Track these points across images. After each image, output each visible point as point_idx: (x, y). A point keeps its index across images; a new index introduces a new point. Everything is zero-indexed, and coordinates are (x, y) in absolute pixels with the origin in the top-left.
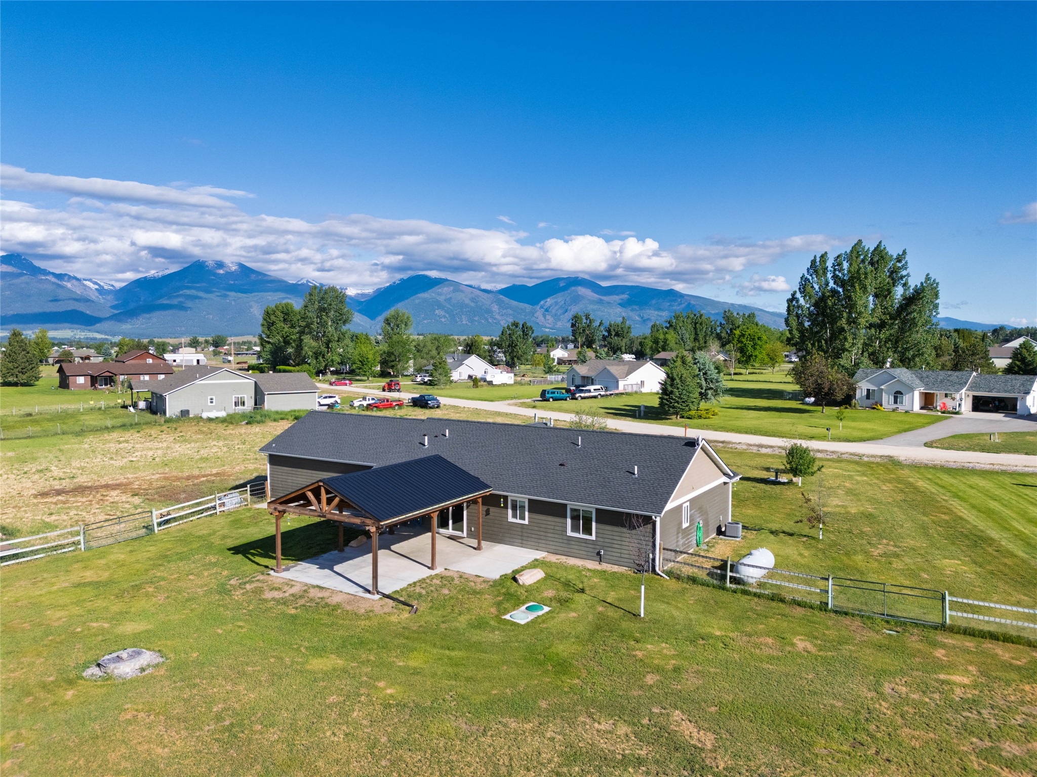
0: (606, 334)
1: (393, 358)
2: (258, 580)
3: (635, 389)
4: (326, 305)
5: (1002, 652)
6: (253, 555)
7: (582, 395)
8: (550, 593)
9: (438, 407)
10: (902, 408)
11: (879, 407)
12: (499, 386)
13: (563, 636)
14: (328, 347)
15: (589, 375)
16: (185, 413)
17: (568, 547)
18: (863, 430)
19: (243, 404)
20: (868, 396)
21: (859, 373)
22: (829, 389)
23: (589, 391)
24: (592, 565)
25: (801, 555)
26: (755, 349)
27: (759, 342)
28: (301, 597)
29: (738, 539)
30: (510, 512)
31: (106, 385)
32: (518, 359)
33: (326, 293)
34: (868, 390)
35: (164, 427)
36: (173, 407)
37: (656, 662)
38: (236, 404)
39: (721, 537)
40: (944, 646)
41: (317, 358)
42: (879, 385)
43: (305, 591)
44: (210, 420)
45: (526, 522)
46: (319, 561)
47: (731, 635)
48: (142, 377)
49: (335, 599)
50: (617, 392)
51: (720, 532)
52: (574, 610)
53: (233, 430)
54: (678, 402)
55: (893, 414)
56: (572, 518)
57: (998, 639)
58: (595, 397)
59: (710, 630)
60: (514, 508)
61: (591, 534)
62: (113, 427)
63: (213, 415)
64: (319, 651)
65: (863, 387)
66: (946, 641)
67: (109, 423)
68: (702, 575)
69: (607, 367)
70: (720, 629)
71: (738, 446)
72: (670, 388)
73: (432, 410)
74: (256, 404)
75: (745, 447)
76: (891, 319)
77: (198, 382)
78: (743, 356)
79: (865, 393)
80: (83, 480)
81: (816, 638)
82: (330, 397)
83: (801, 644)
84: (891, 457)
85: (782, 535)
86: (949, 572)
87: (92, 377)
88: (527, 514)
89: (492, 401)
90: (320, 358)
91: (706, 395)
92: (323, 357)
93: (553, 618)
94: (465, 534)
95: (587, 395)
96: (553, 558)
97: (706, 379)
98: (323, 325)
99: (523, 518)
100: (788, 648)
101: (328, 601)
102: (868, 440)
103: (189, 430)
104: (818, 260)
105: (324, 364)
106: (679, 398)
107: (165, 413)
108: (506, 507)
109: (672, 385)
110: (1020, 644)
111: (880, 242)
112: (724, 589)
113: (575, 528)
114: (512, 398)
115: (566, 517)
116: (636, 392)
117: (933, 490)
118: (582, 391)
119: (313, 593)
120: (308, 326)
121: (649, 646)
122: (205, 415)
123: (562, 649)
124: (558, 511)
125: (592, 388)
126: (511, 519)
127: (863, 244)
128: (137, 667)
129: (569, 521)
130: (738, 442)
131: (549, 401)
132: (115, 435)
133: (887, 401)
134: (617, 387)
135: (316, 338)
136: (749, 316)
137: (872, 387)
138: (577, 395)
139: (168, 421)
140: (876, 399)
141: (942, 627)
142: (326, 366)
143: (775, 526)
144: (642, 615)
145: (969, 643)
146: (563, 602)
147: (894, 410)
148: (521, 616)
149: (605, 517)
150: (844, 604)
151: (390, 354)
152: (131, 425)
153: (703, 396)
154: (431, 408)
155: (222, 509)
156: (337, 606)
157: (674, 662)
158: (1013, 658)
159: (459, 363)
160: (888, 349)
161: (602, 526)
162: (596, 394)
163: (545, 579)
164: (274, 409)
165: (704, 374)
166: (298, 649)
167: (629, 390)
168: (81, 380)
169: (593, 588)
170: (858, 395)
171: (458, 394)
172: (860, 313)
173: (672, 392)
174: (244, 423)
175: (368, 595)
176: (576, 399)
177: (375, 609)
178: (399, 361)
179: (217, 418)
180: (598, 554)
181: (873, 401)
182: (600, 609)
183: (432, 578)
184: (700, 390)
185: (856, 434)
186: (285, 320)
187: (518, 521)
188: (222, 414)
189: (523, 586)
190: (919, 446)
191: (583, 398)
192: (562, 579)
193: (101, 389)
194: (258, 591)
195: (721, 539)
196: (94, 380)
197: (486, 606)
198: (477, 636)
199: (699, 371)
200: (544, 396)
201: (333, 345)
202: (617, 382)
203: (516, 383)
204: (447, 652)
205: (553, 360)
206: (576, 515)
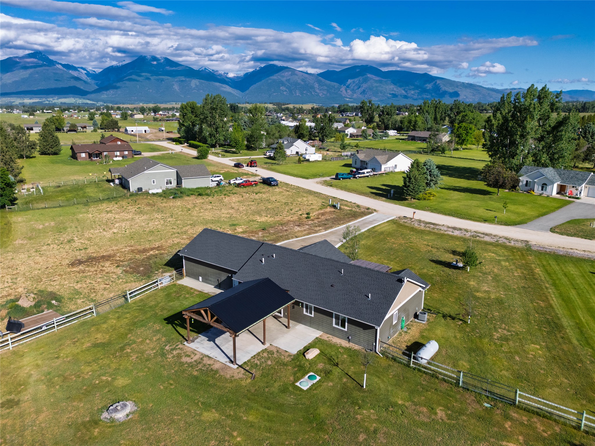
1: (253, 139)
2: (179, 348)
3: (391, 170)
4: (215, 106)
5: (539, 425)
6: (176, 325)
7: (360, 176)
8: (320, 366)
9: (277, 185)
10: (545, 194)
11: (532, 192)
12: (313, 161)
13: (324, 401)
14: (216, 131)
15: (365, 160)
16: (140, 189)
17: (333, 332)
18: (518, 213)
19: (171, 183)
20: (527, 185)
21: (524, 169)
22: (503, 183)
23: (364, 173)
24: (344, 343)
25: (455, 337)
26: (467, 135)
27: (470, 131)
28: (200, 363)
29: (424, 322)
30: (305, 309)
31: (97, 157)
32: (326, 136)
33: (214, 98)
34: (527, 181)
35: (129, 200)
36: (133, 188)
37: (366, 424)
38: (167, 183)
39: (416, 320)
40: (511, 419)
41: (211, 138)
42: (533, 180)
43: (201, 359)
44: (154, 194)
45: (313, 316)
46: (208, 334)
47: (407, 404)
48: (115, 153)
49: (216, 366)
50: (380, 173)
51: (416, 316)
52: (332, 381)
53: (166, 203)
54: (412, 192)
55: (539, 198)
56: (335, 318)
57: (540, 416)
58: (367, 176)
59: (396, 399)
60: (307, 308)
61: (345, 328)
62: (103, 200)
63: (155, 191)
64: (207, 406)
65: (523, 179)
66: (514, 415)
67: (101, 196)
68: (400, 355)
69: (376, 157)
70: (402, 399)
71: (442, 228)
72: (408, 184)
73: (274, 187)
74: (178, 184)
75: (445, 229)
77: (146, 172)
78: (460, 140)
79: (525, 183)
80: (92, 251)
81: (449, 409)
83: (440, 413)
84: (527, 242)
85: (448, 318)
86: (531, 356)
87: (89, 154)
88: (313, 312)
89: (307, 178)
90: (213, 138)
91: (430, 184)
92: (214, 136)
93: (321, 386)
95: (362, 175)
96: (326, 337)
97: (430, 175)
98: (213, 117)
99: (311, 313)
100: (433, 417)
101: (212, 367)
102: (519, 224)
103: (143, 202)
105: (215, 141)
106: (413, 189)
107: (129, 190)
108: (302, 306)
109: (409, 182)
110: (551, 420)
111: (546, 86)
112: (408, 366)
113: (337, 324)
114: (320, 176)
115: (332, 317)
116: (392, 172)
117: (543, 279)
118: (359, 173)
119: (206, 361)
120: (205, 119)
121: (364, 412)
122: (151, 192)
123: (322, 411)
124: (330, 315)
125: (365, 171)
126: (305, 313)
127: (535, 87)
129: (334, 320)
130: (442, 224)
131: (340, 179)
132: (104, 206)
133: (537, 190)
134: (381, 170)
135: (210, 126)
137: (529, 180)
138: (357, 176)
139: (132, 195)
140: (531, 187)
141: (513, 405)
142: (216, 142)
143: (446, 310)
144: (364, 387)
145: (525, 417)
146: (327, 373)
147: (541, 195)
148: (305, 384)
149: (351, 322)
151: (251, 136)
152: (112, 198)
153: (428, 184)
154: (274, 185)
155: (161, 285)
156: (217, 371)
157: (375, 425)
158: (543, 431)
159: (291, 144)
161: (350, 325)
163: (319, 355)
164: (187, 187)
165: (430, 172)
166: (197, 404)
167: (388, 170)
168: (83, 155)
169: (343, 362)
170: (520, 184)
171: (290, 171)
172: (528, 133)
173: (409, 186)
174: (171, 197)
175: (231, 365)
176: (356, 178)
177: (235, 375)
178: (257, 141)
179: (157, 193)
180: (348, 338)
181: (529, 187)
182: (345, 380)
183: (263, 351)
184: (426, 181)
185: (513, 217)
186: (192, 112)
187: (309, 314)
188: (160, 191)
189: (307, 360)
190: (546, 230)
191: (360, 177)
192: (328, 355)
193: (94, 160)
194: (179, 356)
195: (415, 322)
196: (90, 156)
197: (287, 376)
198: (282, 399)
199: (427, 170)
200: (337, 178)
201: (220, 130)
202: (381, 166)
203: (324, 159)
204: (267, 411)
205: (347, 135)
206: (337, 317)
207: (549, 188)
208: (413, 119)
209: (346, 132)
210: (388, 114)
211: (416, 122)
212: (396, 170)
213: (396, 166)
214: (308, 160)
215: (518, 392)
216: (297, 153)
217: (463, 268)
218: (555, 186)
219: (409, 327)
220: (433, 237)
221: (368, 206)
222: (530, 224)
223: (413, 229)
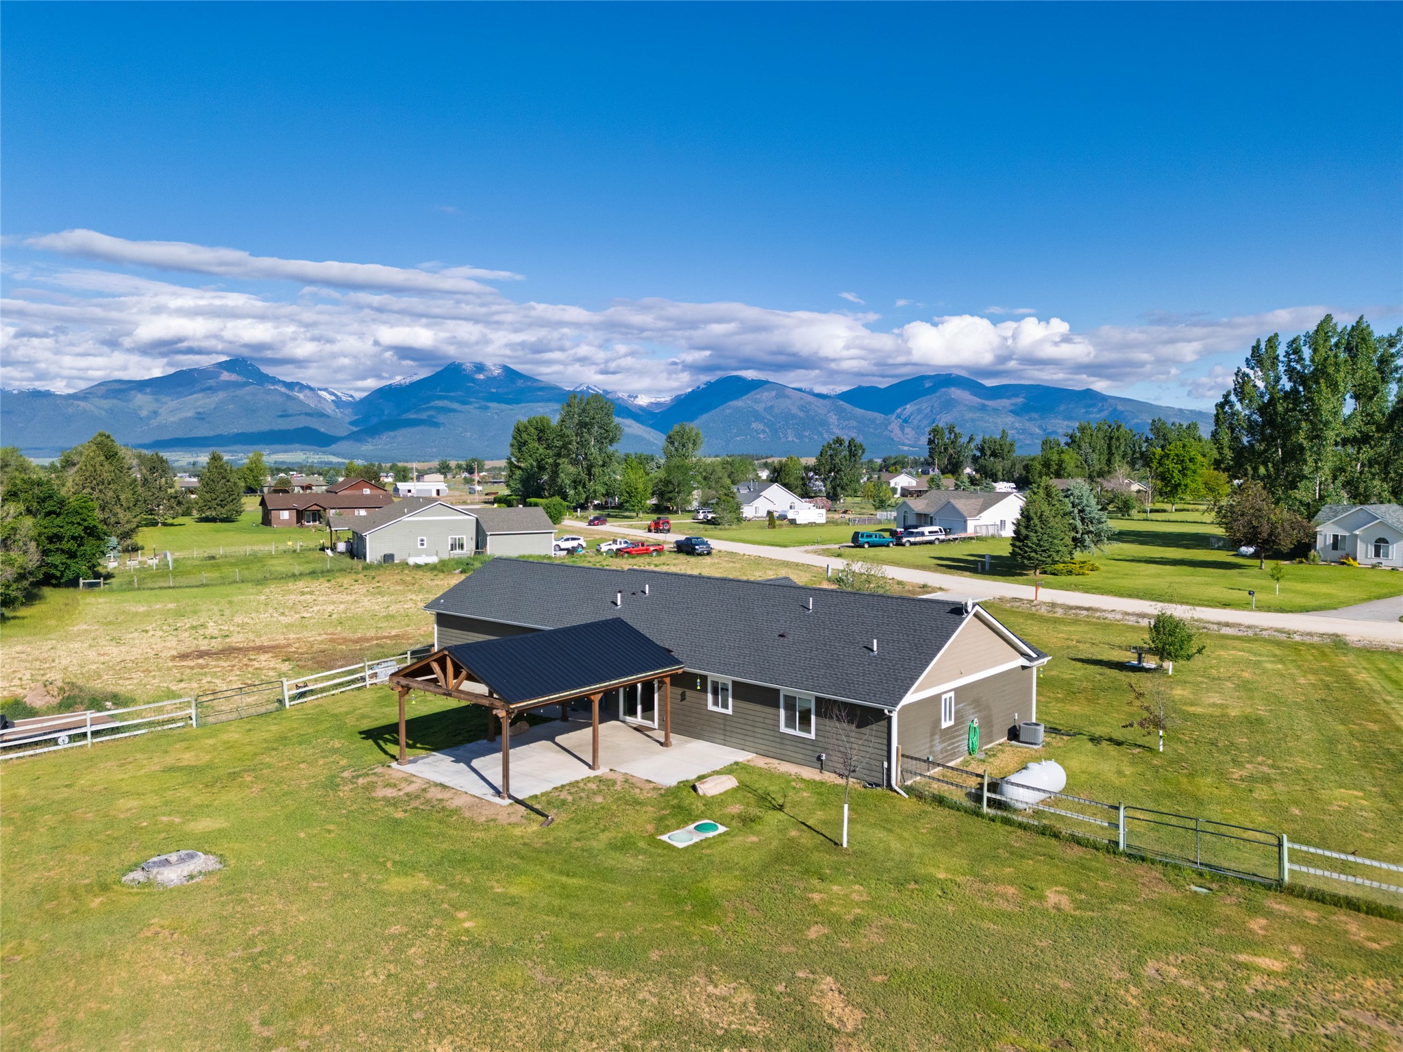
0: (978, 454)
1: (671, 487)
2: (375, 774)
3: (991, 531)
4: (588, 420)
5: (1355, 928)
6: (386, 741)
7: (912, 539)
8: (735, 809)
9: (709, 553)
10: (1386, 564)
11: (1352, 562)
12: (805, 526)
13: (726, 867)
14: (590, 474)
15: (926, 512)
16: (389, 558)
17: (781, 748)
18: (1313, 595)
19: (462, 547)
20: (1335, 546)
21: (1325, 511)
22: (1270, 535)
23: (922, 534)
24: (810, 774)
25: (1120, 773)
26: (1185, 475)
27: (1191, 465)
28: (417, 797)
29: (1035, 747)
30: (710, 697)
31: (314, 521)
32: (843, 488)
33: (588, 403)
34: (1335, 537)
35: (361, 576)
36: (373, 552)
37: (833, 909)
38: (453, 547)
39: (1013, 742)
40: (1269, 914)
41: (575, 488)
42: (1351, 531)
43: (424, 790)
44: (417, 567)
45: (730, 711)
46: (457, 752)
47: (959, 879)
48: (356, 512)
49: (458, 802)
50: (963, 535)
51: (1014, 734)
52: (757, 834)
53: (442, 580)
54: (1035, 551)
55: (1373, 572)
56: (786, 709)
57: (1358, 910)
58: (931, 542)
59: (932, 870)
60: (715, 693)
61: (809, 732)
62: (301, 574)
63: (421, 560)
64: (405, 868)
65: (1326, 532)
66: (1277, 907)
67: (297, 569)
68: (958, 796)
69: (952, 501)
70: (947, 870)
71: (1110, 616)
72: (1024, 532)
73: (700, 558)
74: (477, 547)
75: (1119, 617)
76: (1378, 430)
77: (405, 519)
78: (1166, 486)
79: (1330, 541)
80: (237, 640)
81: (1080, 891)
82: (573, 539)
83: (1054, 897)
84: (1337, 636)
85: (1104, 744)
86: (1336, 808)
87: (298, 511)
88: (730, 700)
89: (785, 546)
90: (580, 488)
91: (1082, 541)
92: (584, 486)
93: (725, 842)
94: (656, 725)
95: (918, 539)
96: (761, 762)
97: (1083, 520)
98: (583, 444)
99: (725, 706)
100: (1033, 903)
101: (445, 804)
102: (1314, 610)
103: (388, 580)
104: (1263, 346)
105: (584, 496)
106: (1038, 545)
107: (364, 559)
108: (704, 690)
109: (1027, 527)
110: (1391, 919)
111: (1361, 318)
112: (977, 814)
113: (790, 723)
114: (814, 543)
115: (778, 707)
116: (993, 537)
117: (1377, 687)
118: (911, 534)
119: (434, 793)
120: (564, 446)
121: (835, 888)
122: (412, 561)
123: (716, 884)
125: (926, 530)
126: (711, 707)
127: (1334, 321)
128: (186, 873)
129: (782, 712)
130: (1110, 609)
131: (863, 547)
132: (300, 584)
133: (1364, 553)
134: (965, 529)
135: (575, 462)
136: (1189, 427)
137: (1341, 533)
138: (905, 540)
139: (367, 567)
140: (1348, 550)
141: (1277, 886)
142: (587, 498)
143: (1099, 731)
144: (845, 845)
145: (1311, 913)
146: (747, 821)
147: (1374, 567)
148: (682, 838)
150: (1148, 843)
151: (667, 482)
152: (322, 572)
153: (1078, 542)
154: (699, 555)
155: (374, 681)
156: (456, 811)
157: (858, 911)
158: (1369, 939)
159: (755, 494)
160: (1374, 475)
161: (821, 721)
162: (932, 538)
163: (735, 790)
164: (496, 554)
165: (1080, 511)
166: (384, 864)
167: (983, 533)
168: (285, 515)
169: (795, 804)
170: (1319, 544)
171: (744, 537)
172: (1327, 423)
173: (1027, 537)
174: (457, 571)
175: (497, 800)
176: (903, 545)
177: (499, 817)
178: (679, 492)
179: (426, 565)
180: (819, 758)
181: (1342, 551)
182: (793, 833)
183: (588, 780)
184: (1073, 534)
185: (1300, 600)
186: (539, 439)
187: (720, 710)
188: (433, 560)
189: (703, 797)
190: (1391, 620)
191: (912, 544)
192: (759, 791)
193: (308, 527)
194: (370, 787)
195: (1011, 746)
196: (300, 515)
197: (640, 822)
198: (613, 860)
199: (1073, 507)
200: (857, 541)
201: (596, 470)
202: (965, 521)
203: (829, 522)
204: (564, 879)
207: (1393, 548)
209: (892, 485)
211: (1060, 463)
212: (1004, 533)
213: (1002, 522)
214: (794, 523)
215: (1286, 844)
216: (770, 513)
217: (1159, 669)
219: (990, 754)
221: (922, 582)
222: (1348, 610)
223: (1032, 616)
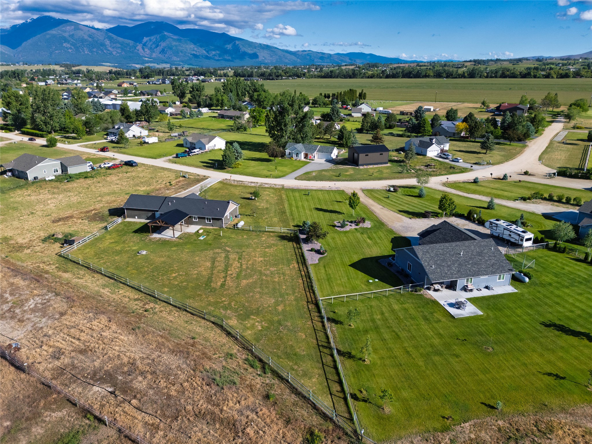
2: (148, 238)
3: (212, 148)
6: (140, 233)
8: (205, 234)
10: (298, 159)
11: (292, 158)
13: (209, 240)
15: (193, 142)
16: (35, 178)
17: (206, 225)
18: (282, 171)
23: (195, 152)
24: (211, 227)
25: (250, 219)
26: (260, 117)
27: (262, 113)
29: (239, 218)
32: (152, 118)
36: (30, 177)
38: (55, 172)
40: (265, 234)
41: (46, 126)
42: (292, 151)
43: (159, 239)
45: (197, 221)
46: (157, 233)
47: (235, 237)
50: (205, 151)
51: (236, 217)
52: (210, 236)
54: (228, 164)
55: (295, 162)
58: (198, 154)
59: (232, 236)
60: (194, 218)
61: (211, 222)
63: (50, 178)
64: (171, 247)
65: (287, 151)
68: (232, 227)
69: (200, 139)
72: (225, 159)
74: (63, 171)
75: (246, 183)
77: (39, 165)
79: (288, 153)
81: (248, 236)
84: (283, 185)
85: (248, 216)
86: (274, 221)
88: (197, 219)
93: (207, 238)
94: (184, 224)
95: (194, 154)
96: (204, 227)
100: (243, 238)
101: (166, 240)
102: (282, 177)
106: (228, 162)
107: (27, 178)
108: (192, 218)
112: (235, 229)
113: (208, 221)
114: (164, 156)
117: (285, 199)
118: (192, 152)
119: (162, 239)
121: (222, 240)
122: (47, 179)
123: (210, 242)
124: (204, 218)
125: (195, 150)
128: (145, 253)
130: (245, 181)
133: (294, 156)
134: (206, 149)
137: (290, 152)
138: (190, 154)
139: (33, 183)
141: (266, 231)
143: (247, 214)
144: (221, 235)
145: (268, 233)
146: (208, 235)
147: (296, 160)
148: (201, 238)
149: (213, 219)
152: (19, 186)
153: (236, 159)
154: (134, 166)
163: (203, 231)
164: (72, 173)
166: (167, 247)
167: (210, 149)
169: (212, 232)
170: (286, 154)
173: (226, 161)
174: (66, 181)
175: (173, 238)
177: (176, 240)
179: (53, 179)
180: (213, 225)
181: (290, 156)
182: (214, 235)
183: (183, 234)
184: (235, 156)
185: (280, 174)
187: (195, 220)
189: (200, 233)
190: (293, 179)
191: (192, 155)
192: (207, 231)
194: (151, 240)
197: (195, 237)
198: (196, 242)
200: (177, 156)
201: (54, 118)
202: (205, 146)
203: (159, 141)
204: (192, 245)
205: (167, 114)
206: (207, 219)
207: (299, 155)
208: (220, 98)
209: (166, 112)
210: (197, 90)
211: (222, 100)
212: (216, 148)
213: (215, 145)
214: (148, 143)
215: (267, 227)
216: (134, 136)
217: (255, 199)
218: (302, 154)
219: (234, 220)
220: (241, 188)
221: (204, 174)
222: (287, 176)
223: (231, 185)
